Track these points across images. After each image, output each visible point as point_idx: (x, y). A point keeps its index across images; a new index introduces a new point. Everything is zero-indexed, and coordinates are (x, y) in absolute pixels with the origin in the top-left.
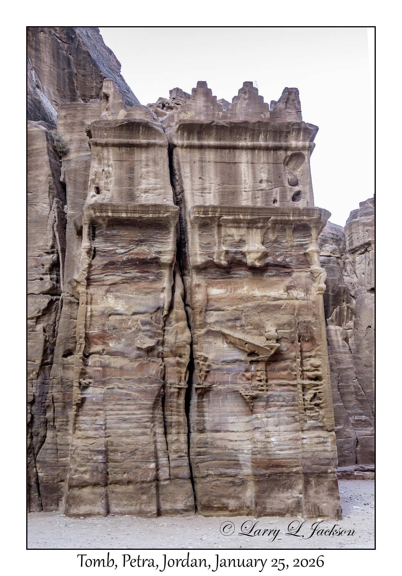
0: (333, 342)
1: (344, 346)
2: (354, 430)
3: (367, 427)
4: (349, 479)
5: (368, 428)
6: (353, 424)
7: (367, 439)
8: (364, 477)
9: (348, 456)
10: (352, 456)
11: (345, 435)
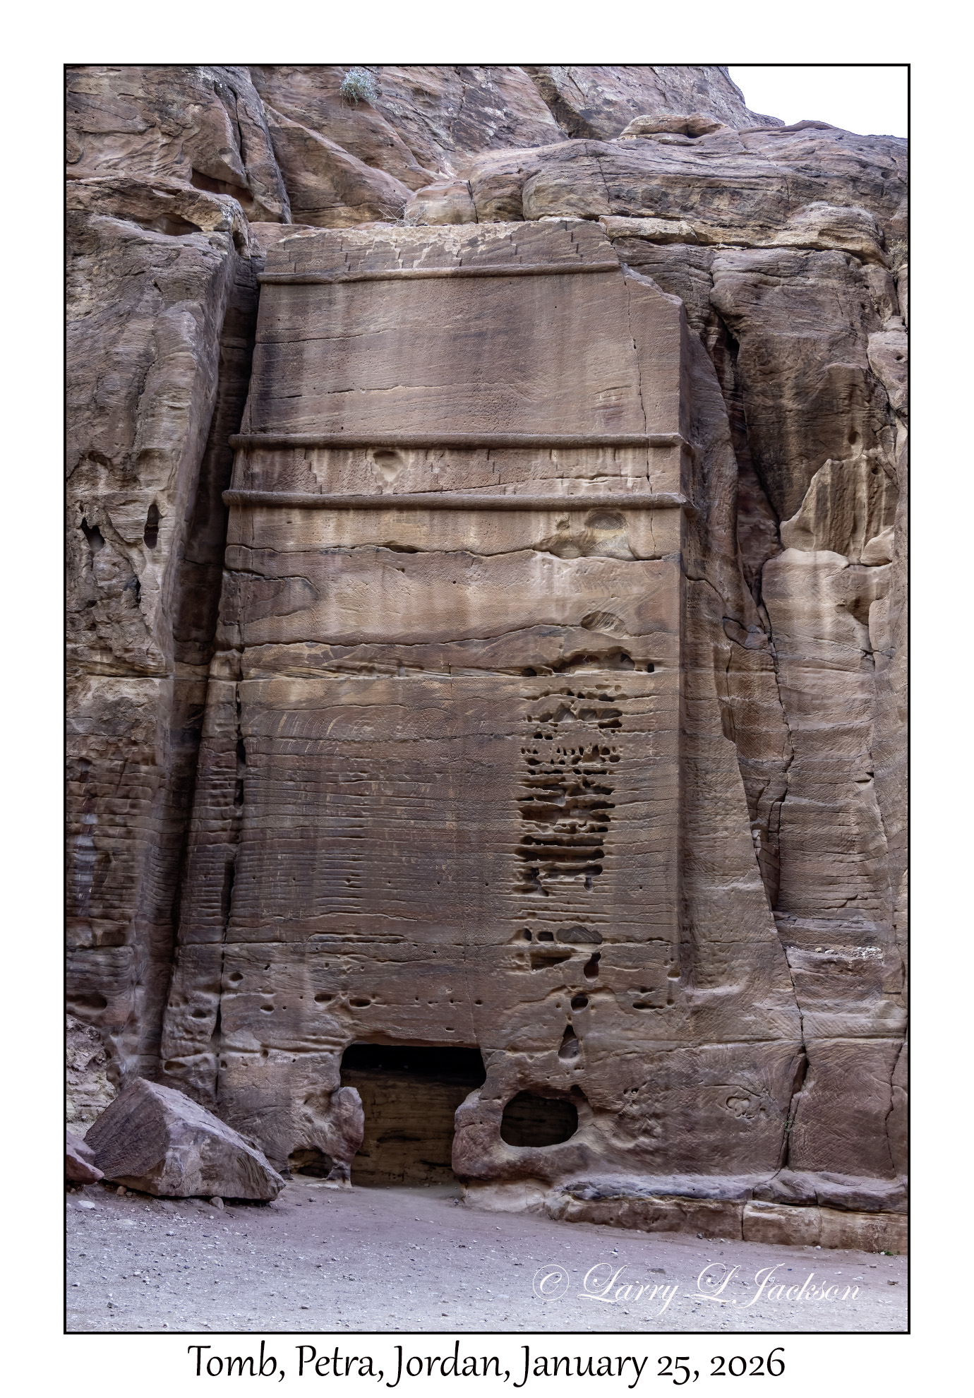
0: (791, 618)
1: (842, 638)
2: (799, 1006)
3: (862, 996)
4: (709, 1235)
5: (865, 1004)
6: (798, 976)
7: (853, 1051)
8: (788, 1230)
9: (745, 1128)
10: (768, 1127)
11: (747, 1026)
